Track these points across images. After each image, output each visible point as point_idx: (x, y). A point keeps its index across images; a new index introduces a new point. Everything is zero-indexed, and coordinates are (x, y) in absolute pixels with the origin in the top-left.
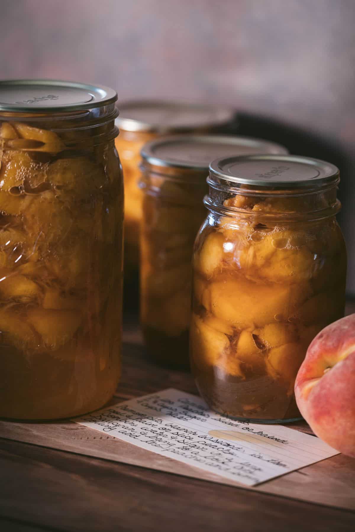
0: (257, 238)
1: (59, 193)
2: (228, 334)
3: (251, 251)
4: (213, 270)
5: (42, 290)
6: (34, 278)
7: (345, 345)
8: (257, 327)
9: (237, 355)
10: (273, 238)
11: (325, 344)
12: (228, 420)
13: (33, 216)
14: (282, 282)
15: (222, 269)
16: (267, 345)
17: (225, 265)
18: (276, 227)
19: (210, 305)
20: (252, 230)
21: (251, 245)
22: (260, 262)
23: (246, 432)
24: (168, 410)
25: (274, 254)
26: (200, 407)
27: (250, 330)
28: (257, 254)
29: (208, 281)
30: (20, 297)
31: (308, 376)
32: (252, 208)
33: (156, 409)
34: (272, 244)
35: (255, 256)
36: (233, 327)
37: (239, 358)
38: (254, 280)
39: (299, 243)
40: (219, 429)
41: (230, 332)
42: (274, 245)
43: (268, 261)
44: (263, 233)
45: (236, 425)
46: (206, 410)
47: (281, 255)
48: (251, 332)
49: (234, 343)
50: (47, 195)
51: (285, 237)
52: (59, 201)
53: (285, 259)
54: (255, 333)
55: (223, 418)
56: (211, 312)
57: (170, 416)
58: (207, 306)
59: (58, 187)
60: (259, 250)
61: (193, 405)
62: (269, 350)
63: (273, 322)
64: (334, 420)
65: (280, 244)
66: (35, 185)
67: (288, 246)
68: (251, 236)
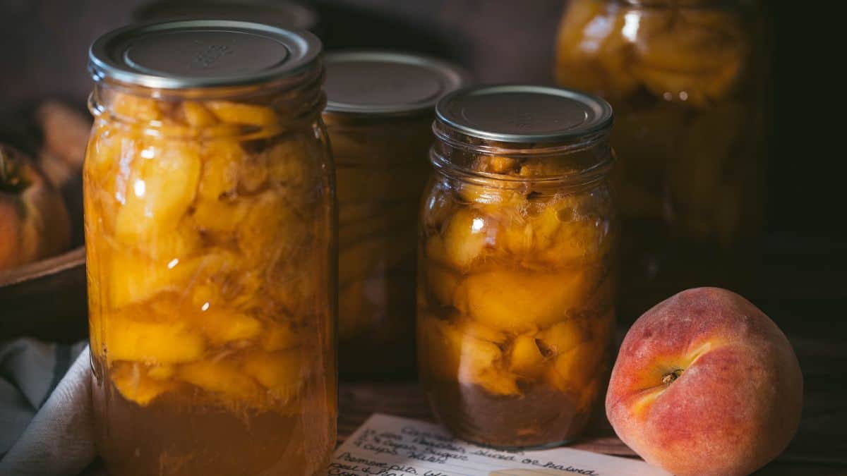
0: (533, 212)
1: (283, 191)
2: (498, 342)
3: (528, 231)
4: (471, 261)
5: (265, 325)
6: (254, 312)
7: (692, 344)
8: (540, 329)
9: (511, 368)
10: (556, 209)
11: (659, 345)
12: (492, 452)
13: (253, 230)
14: (572, 266)
15: (485, 257)
16: (555, 349)
17: (489, 252)
18: (556, 194)
19: (467, 307)
20: (525, 201)
21: (527, 222)
22: (542, 242)
23: (530, 466)
24: (408, 451)
25: (559, 230)
26: (440, 438)
27: (532, 334)
28: (538, 234)
29: (461, 274)
30: (238, 341)
31: (636, 388)
32: (519, 172)
33: (388, 452)
34: (556, 217)
35: (534, 236)
36: (505, 332)
37: (514, 372)
38: (533, 267)
39: (589, 211)
40: (498, 469)
41: (501, 339)
42: (558, 217)
43: (553, 241)
44: (540, 204)
45: (512, 458)
46: (451, 440)
47: (568, 231)
48: (533, 337)
49: (508, 352)
50: (269, 198)
51: (570, 206)
52: (286, 203)
53: (575, 234)
54: (539, 337)
55: (485, 450)
56: (469, 314)
57: (416, 459)
58: (462, 308)
59: (283, 184)
60: (539, 227)
61: (429, 435)
62: (558, 355)
63: (564, 320)
64: (695, 444)
65: (564, 215)
66: (251, 185)
67: (576, 217)
68: (525, 210)
